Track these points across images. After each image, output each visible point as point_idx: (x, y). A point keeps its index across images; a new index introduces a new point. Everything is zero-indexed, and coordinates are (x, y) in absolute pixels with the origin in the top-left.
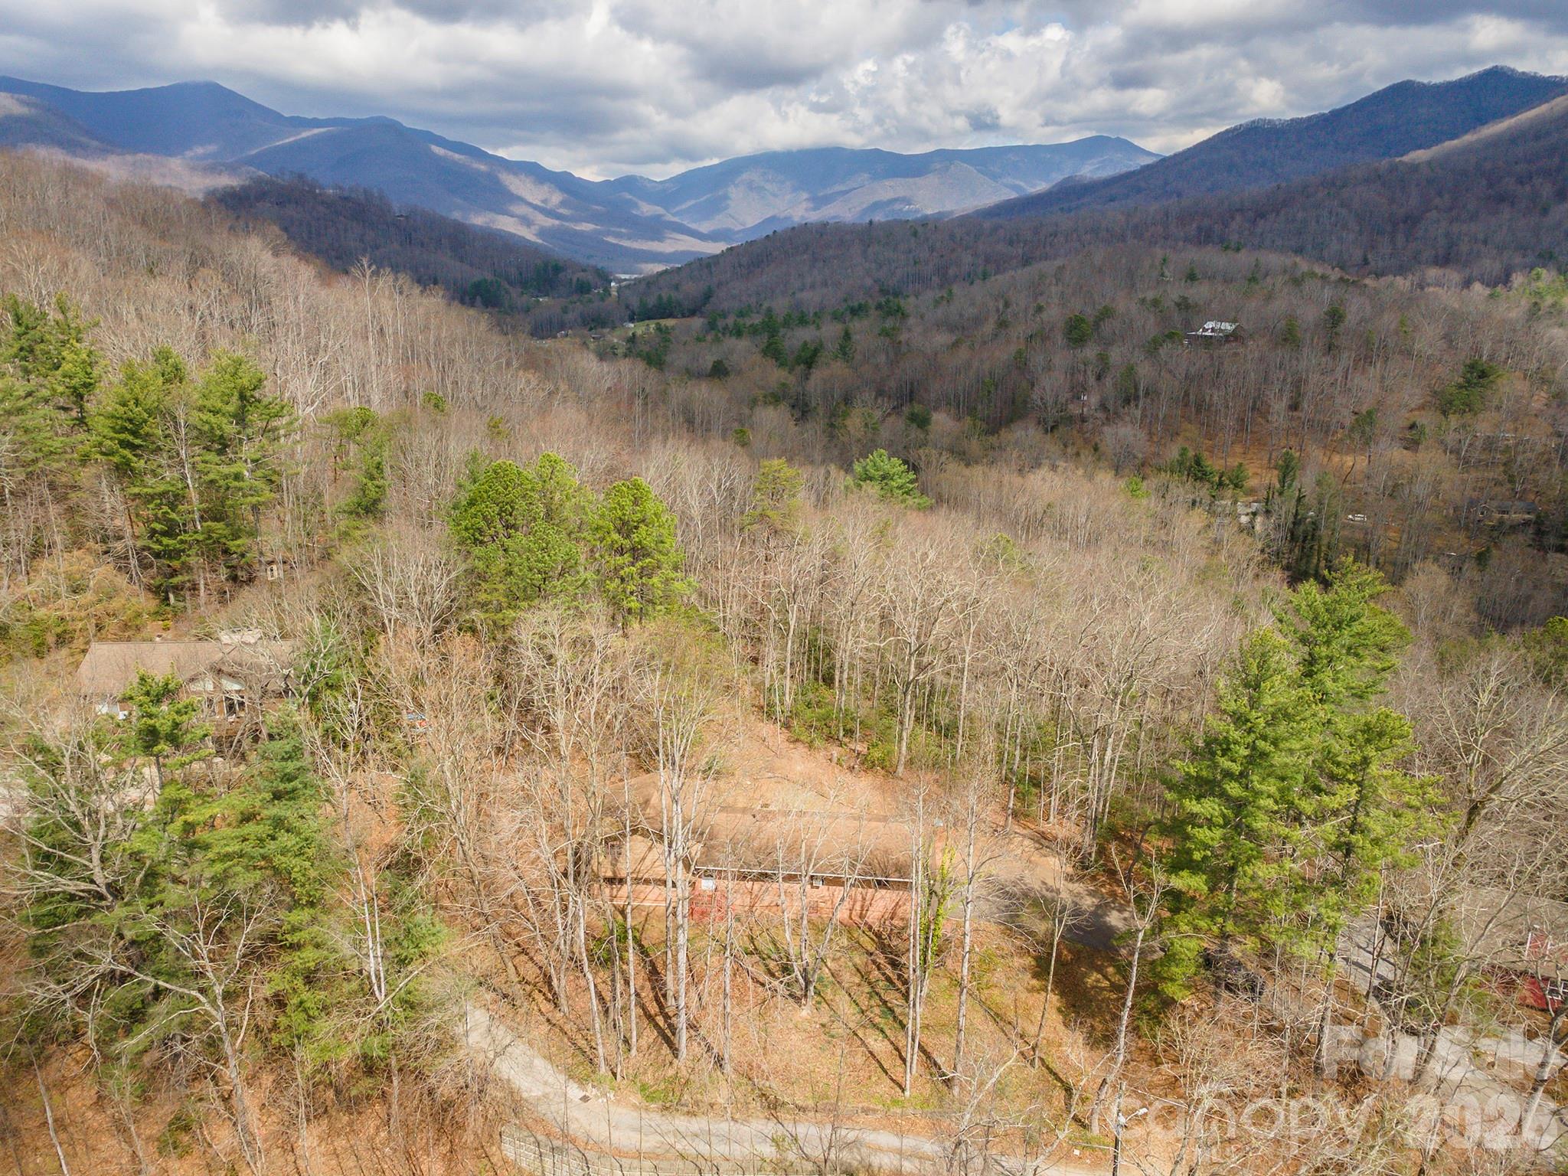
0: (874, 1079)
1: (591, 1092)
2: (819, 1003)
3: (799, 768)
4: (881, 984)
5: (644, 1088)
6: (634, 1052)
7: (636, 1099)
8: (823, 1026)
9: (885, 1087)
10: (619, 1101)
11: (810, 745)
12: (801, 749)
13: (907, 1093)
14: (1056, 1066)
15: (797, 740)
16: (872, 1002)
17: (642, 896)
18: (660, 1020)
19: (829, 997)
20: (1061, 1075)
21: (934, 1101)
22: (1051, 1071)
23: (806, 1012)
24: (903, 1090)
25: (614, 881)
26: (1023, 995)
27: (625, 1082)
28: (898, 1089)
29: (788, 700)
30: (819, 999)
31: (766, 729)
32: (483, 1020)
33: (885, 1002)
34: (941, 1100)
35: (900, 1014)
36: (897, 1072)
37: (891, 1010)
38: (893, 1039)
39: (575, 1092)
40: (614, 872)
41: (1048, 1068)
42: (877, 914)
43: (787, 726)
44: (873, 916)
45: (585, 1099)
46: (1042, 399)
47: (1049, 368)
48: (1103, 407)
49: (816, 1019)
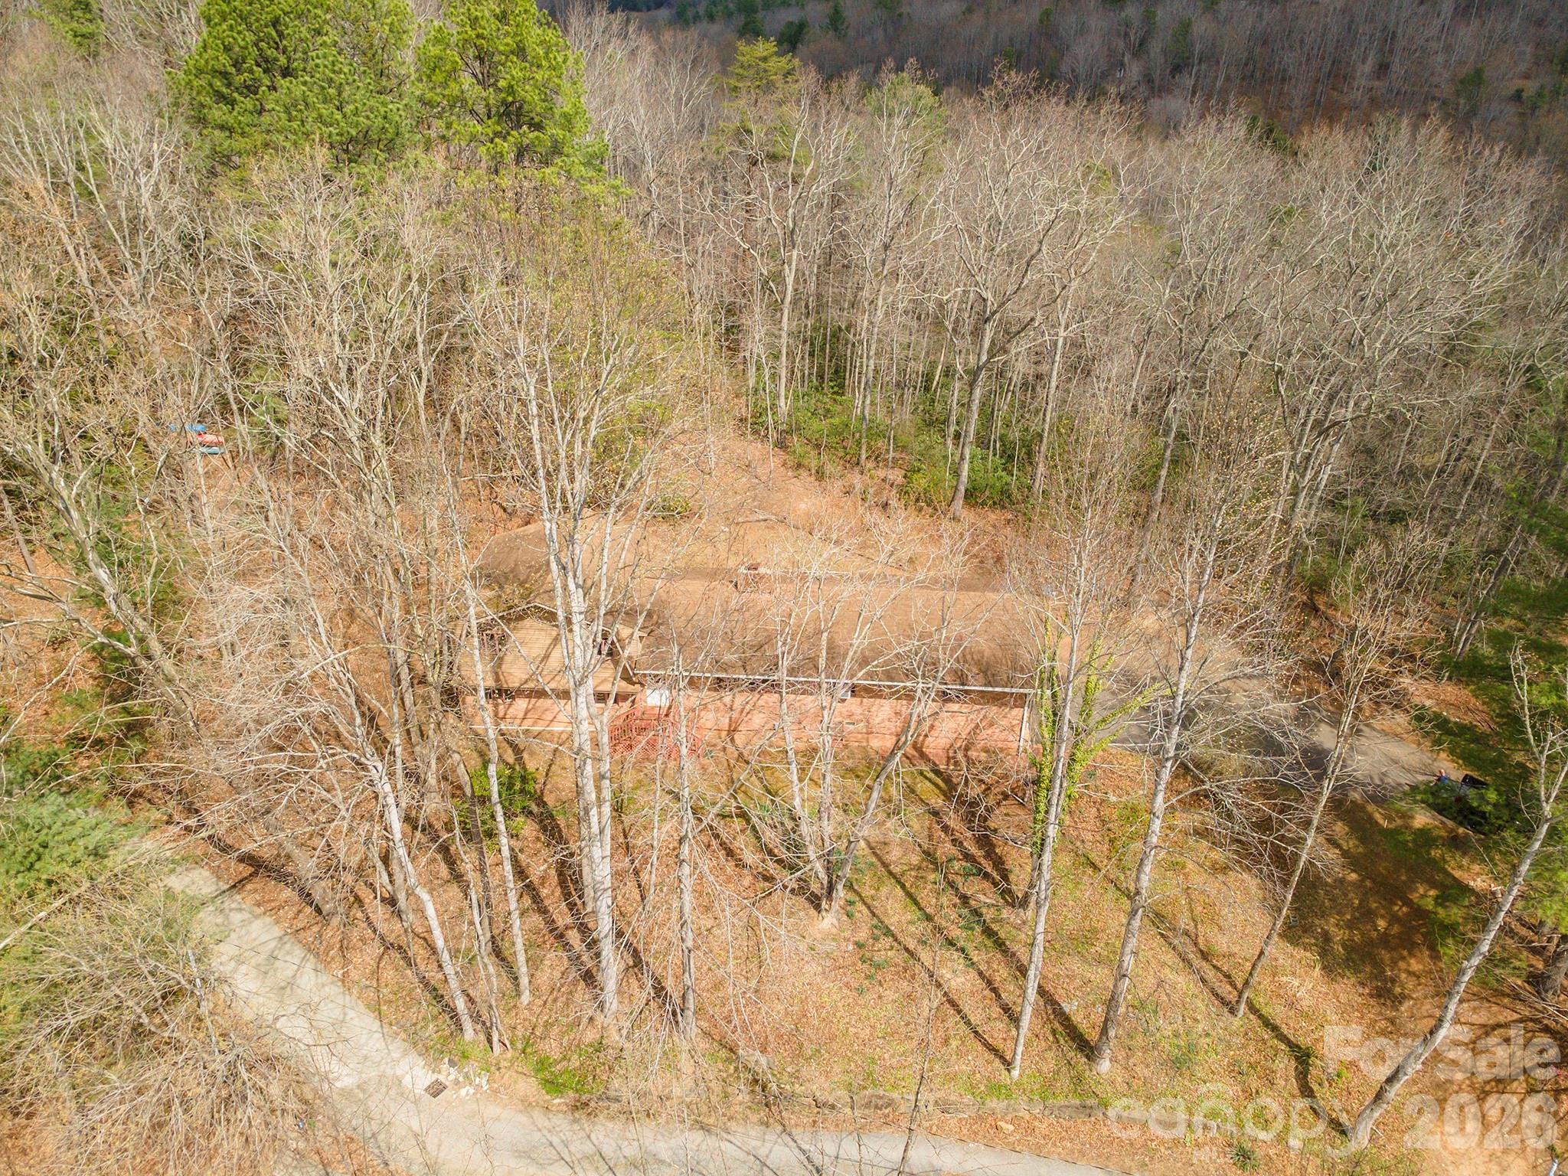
0: (954, 1043)
1: (448, 1074)
2: (851, 903)
3: (803, 506)
4: (957, 865)
5: (542, 1065)
6: (526, 998)
7: (528, 1086)
8: (860, 946)
9: (977, 1060)
10: (496, 1092)
11: (820, 475)
12: (807, 479)
13: (1016, 1073)
14: (1276, 1012)
15: (799, 466)
16: (944, 900)
17: (549, 716)
18: (573, 937)
19: (867, 892)
20: (1285, 1030)
21: (1064, 1082)
22: (1267, 1023)
23: (828, 921)
24: (1008, 1064)
25: (500, 693)
26: (1198, 879)
27: (509, 1054)
28: (997, 1063)
29: (784, 407)
30: (851, 896)
31: (754, 449)
32: (264, 937)
33: (965, 899)
34: (1078, 1080)
35: (994, 920)
36: (997, 1030)
37: (976, 913)
38: (983, 967)
39: (417, 1074)
40: (497, 680)
41: (1261, 1017)
42: (943, 742)
43: (781, 445)
44: (937, 743)
45: (436, 1090)
46: (1073, 71)
47: (1082, 30)
48: (1148, 79)
49: (847, 934)
